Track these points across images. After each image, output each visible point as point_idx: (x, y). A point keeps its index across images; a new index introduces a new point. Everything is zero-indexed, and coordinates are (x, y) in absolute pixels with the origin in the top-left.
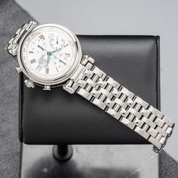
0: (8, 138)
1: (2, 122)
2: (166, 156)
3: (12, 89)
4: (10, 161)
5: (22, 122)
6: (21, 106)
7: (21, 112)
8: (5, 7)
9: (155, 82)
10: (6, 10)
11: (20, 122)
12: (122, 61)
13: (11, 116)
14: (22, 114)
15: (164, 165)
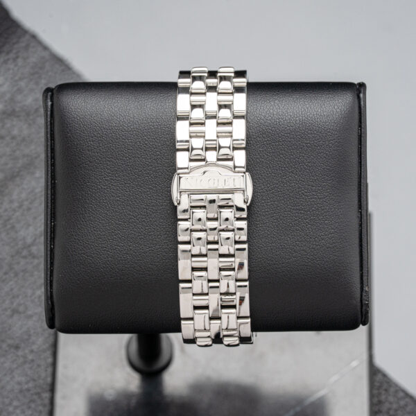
0: (27, 351)
1: (12, 316)
2: (390, 386)
3: (33, 238)
4: (33, 405)
5: (51, 282)
6: (49, 245)
7: (49, 259)
8: (14, 51)
9: (355, 187)
10: (17, 57)
11: (49, 282)
12: (279, 141)
13: (33, 301)
14: (52, 264)
15: (387, 405)
